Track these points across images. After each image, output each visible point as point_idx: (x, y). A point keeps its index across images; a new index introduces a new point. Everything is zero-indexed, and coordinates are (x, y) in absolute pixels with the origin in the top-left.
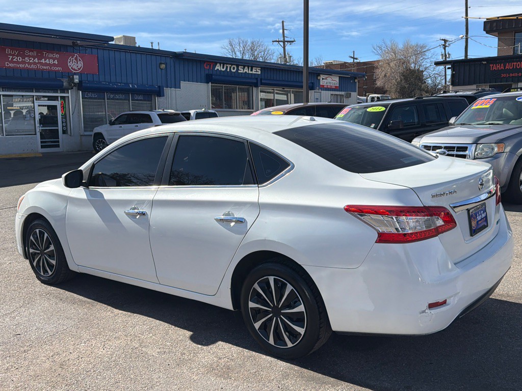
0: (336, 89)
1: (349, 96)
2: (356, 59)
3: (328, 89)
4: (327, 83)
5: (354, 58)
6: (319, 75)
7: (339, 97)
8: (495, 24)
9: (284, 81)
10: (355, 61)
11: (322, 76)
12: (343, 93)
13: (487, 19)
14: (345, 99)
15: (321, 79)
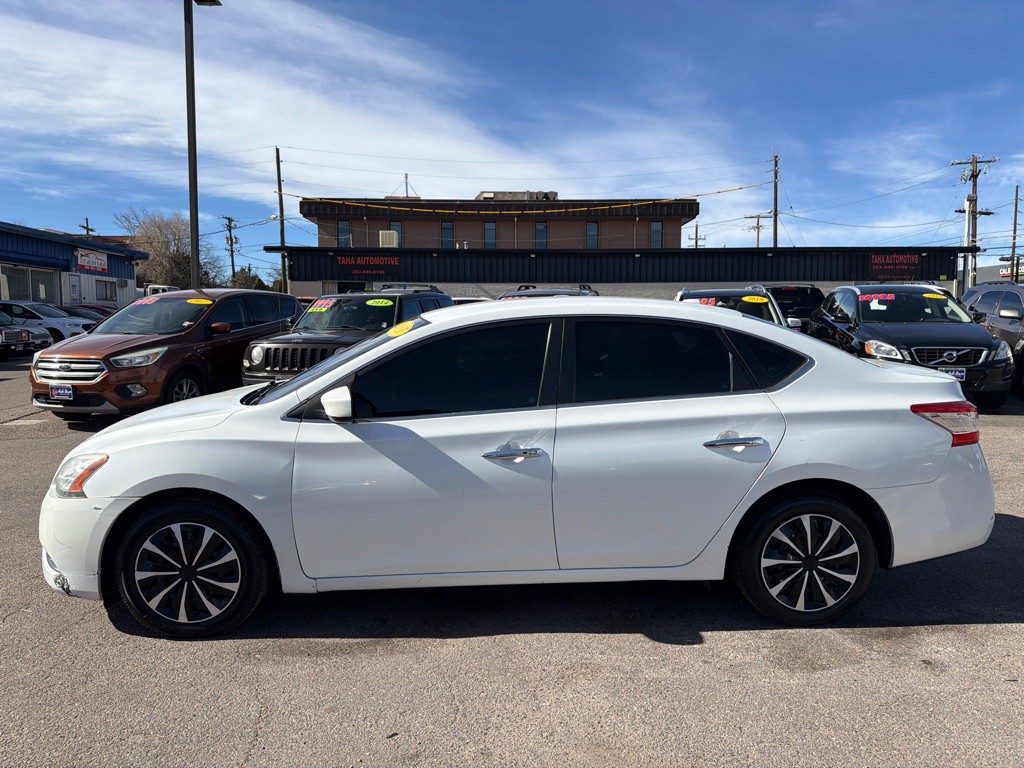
0: (102, 273)
1: (124, 285)
2: (92, 230)
3: (90, 272)
4: (88, 262)
5: (88, 229)
6: (75, 248)
7: (108, 286)
8: (313, 207)
9: (16, 252)
10: (90, 233)
11: (81, 251)
12: (114, 280)
13: (304, 199)
14: (118, 289)
15: (79, 256)
